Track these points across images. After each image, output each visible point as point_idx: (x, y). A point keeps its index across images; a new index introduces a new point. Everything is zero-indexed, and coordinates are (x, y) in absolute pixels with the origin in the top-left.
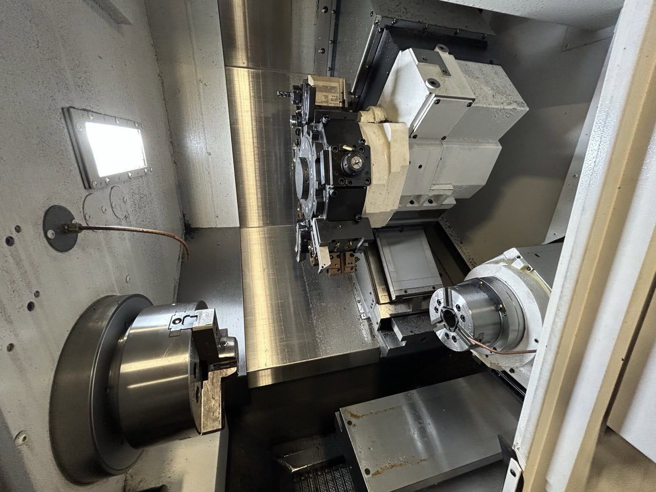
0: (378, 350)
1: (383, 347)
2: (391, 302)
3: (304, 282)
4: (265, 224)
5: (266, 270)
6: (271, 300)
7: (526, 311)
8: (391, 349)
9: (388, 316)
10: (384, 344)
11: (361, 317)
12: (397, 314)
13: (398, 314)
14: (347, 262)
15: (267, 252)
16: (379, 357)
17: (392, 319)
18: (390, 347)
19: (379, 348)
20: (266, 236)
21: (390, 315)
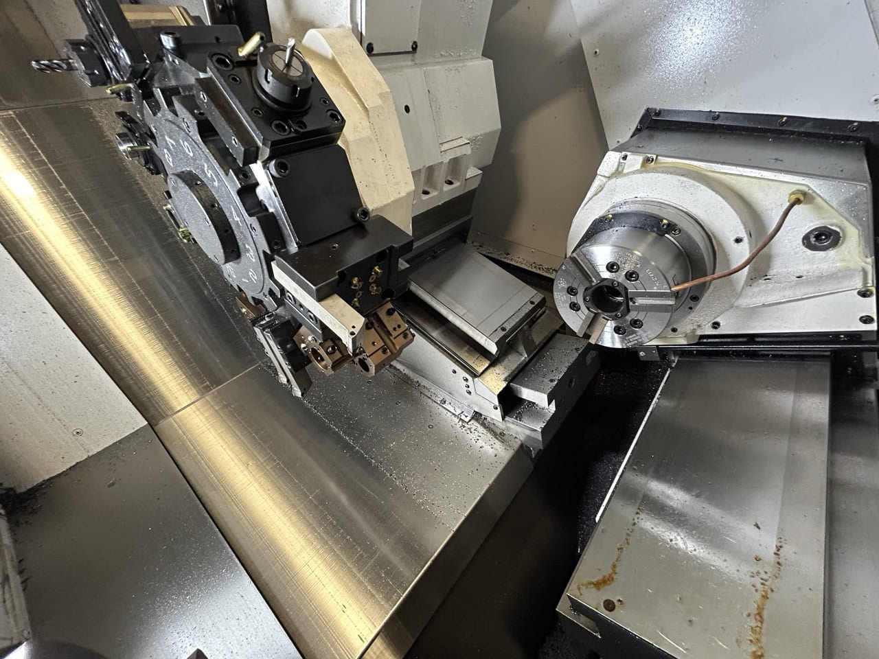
0: (523, 449)
1: (528, 437)
2: (494, 361)
3: (337, 434)
4: (203, 390)
5: (250, 463)
6: (293, 506)
7: (694, 211)
8: (544, 430)
9: (504, 385)
10: (527, 430)
11: (463, 421)
12: (511, 373)
13: (514, 371)
14: (390, 329)
15: (235, 432)
16: (531, 458)
17: (511, 384)
18: (539, 426)
19: (522, 446)
20: (217, 408)
21: (505, 380)
